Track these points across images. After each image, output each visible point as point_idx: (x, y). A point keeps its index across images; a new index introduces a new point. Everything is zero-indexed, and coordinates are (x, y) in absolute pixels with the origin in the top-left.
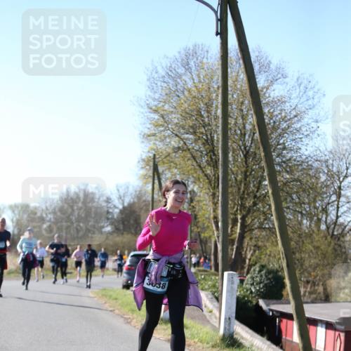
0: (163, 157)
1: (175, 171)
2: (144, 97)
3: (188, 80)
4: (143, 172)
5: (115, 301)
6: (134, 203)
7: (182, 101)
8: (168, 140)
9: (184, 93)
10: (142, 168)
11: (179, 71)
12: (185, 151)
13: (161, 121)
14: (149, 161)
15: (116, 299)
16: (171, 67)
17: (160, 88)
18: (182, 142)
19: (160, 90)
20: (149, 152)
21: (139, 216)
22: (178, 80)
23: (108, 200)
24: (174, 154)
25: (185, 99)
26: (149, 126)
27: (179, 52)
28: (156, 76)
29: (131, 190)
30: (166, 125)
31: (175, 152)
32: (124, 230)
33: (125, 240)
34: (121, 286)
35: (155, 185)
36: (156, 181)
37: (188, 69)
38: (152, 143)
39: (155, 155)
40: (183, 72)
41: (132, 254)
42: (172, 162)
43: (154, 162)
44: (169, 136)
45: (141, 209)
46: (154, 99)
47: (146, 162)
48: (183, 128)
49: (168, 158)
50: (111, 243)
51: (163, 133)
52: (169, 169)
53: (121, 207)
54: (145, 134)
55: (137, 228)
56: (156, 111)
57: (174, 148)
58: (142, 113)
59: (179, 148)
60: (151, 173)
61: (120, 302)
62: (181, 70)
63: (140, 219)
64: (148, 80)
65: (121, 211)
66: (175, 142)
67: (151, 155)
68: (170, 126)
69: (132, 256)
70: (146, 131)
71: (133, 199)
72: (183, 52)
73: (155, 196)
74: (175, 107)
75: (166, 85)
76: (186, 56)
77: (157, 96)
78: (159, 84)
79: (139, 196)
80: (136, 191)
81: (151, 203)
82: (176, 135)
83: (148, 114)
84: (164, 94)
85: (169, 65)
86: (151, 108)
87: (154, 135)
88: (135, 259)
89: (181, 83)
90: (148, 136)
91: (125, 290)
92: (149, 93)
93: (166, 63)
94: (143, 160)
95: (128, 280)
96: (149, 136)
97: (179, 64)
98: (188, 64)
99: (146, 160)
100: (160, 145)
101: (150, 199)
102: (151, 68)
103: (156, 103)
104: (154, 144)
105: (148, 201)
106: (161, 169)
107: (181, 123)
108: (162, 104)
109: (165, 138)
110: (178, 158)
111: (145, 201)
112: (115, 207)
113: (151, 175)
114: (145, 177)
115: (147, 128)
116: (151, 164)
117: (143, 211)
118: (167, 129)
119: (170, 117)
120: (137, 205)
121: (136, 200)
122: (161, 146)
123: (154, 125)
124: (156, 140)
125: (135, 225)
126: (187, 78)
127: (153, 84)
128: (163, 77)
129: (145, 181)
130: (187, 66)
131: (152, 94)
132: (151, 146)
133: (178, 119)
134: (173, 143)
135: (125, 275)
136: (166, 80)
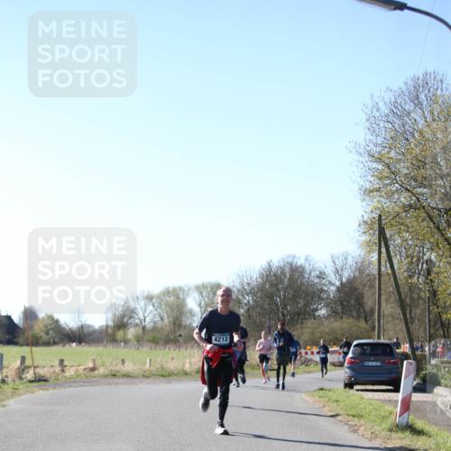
0: (390, 218)
1: (407, 235)
2: (364, 143)
3: (417, 118)
4: (365, 238)
5: (335, 404)
6: (355, 277)
7: (412, 145)
8: (396, 196)
9: (414, 137)
10: (365, 233)
11: (407, 107)
12: (419, 209)
13: (386, 172)
14: (373, 223)
15: (337, 401)
16: (396, 102)
17: (383, 129)
18: (414, 198)
19: (383, 133)
20: (372, 212)
21: (363, 294)
22: (405, 118)
23: (321, 276)
24: (404, 214)
25: (416, 142)
26: (372, 179)
27: (406, 83)
28: (377, 114)
29: (350, 261)
30: (393, 176)
31: (406, 211)
32: (343, 313)
33: (344, 326)
34: (342, 385)
35: (382, 255)
36: (383, 250)
37: (418, 104)
38: (375, 200)
39: (380, 216)
40: (412, 108)
41: (355, 343)
42: (402, 224)
43: (380, 224)
44: (397, 190)
45: (365, 285)
46: (376, 145)
47: (368, 225)
48: (415, 180)
49: (397, 219)
50: (327, 330)
51: (389, 188)
52: (399, 233)
53: (338, 283)
54: (366, 189)
55: (359, 309)
56: (379, 160)
57: (404, 206)
58: (362, 163)
59: (410, 206)
60: (376, 236)
61: (342, 405)
62: (409, 106)
63: (363, 297)
64: (368, 120)
65: (338, 288)
66: (404, 199)
67: (376, 216)
68: (398, 178)
69: (355, 346)
70: (368, 185)
71: (354, 272)
72: (410, 82)
73: (383, 269)
74: (403, 154)
75: (390, 126)
76: (415, 87)
77: (380, 140)
78: (382, 125)
79: (361, 269)
80: (356, 263)
81: (377, 276)
82: (407, 189)
83: (369, 163)
84: (388, 137)
85: (393, 100)
86: (373, 156)
87: (378, 190)
88: (359, 349)
89: (409, 122)
90: (369, 192)
91: (347, 390)
92: (369, 136)
93: (389, 97)
94: (365, 222)
95: (350, 378)
96: (372, 191)
97: (407, 99)
98: (417, 98)
99: (369, 222)
101: (376, 272)
102: (370, 105)
103: (379, 149)
104: (379, 202)
105: (373, 275)
106: (388, 233)
107: (412, 174)
108: (387, 150)
109: (393, 193)
110: (410, 218)
111: (368, 275)
112: (331, 284)
113: (377, 241)
114: (368, 244)
115: (369, 181)
116: (376, 226)
117: (366, 289)
118: (394, 181)
119: (398, 166)
120: (358, 280)
121: (357, 274)
122: (388, 204)
123: (377, 177)
124: (380, 196)
125: (357, 306)
126: (417, 115)
127: (374, 126)
128: (387, 115)
129: (368, 249)
130: (416, 100)
131: (373, 138)
132: (375, 204)
133: (408, 168)
134: (402, 199)
135: (347, 370)
136: (391, 119)
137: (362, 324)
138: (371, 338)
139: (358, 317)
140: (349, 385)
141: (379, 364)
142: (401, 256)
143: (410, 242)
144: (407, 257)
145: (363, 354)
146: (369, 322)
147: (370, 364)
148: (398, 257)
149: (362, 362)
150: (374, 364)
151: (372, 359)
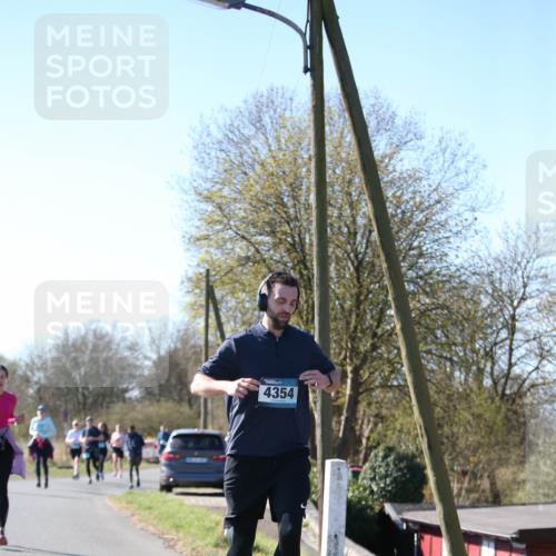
0: (222, 273)
1: (243, 296)
2: (189, 177)
3: (259, 146)
4: (189, 299)
5: (147, 512)
6: (176, 350)
7: (252, 182)
8: (229, 245)
9: (253, 169)
10: (189, 292)
11: (246, 132)
12: (259, 262)
13: (217, 216)
14: (199, 280)
15: (150, 508)
16: (232, 125)
17: (215, 160)
18: (252, 249)
19: (215, 164)
20: (198, 265)
21: (186, 371)
22: (245, 147)
24: (240, 269)
25: (257, 178)
26: (198, 223)
27: (245, 102)
28: (208, 140)
29: (171, 329)
30: (225, 221)
31: (243, 265)
32: (160, 395)
33: (163, 411)
34: (158, 487)
35: (210, 321)
36: (212, 314)
37: (261, 128)
38: (203, 250)
39: (208, 270)
40: (252, 133)
41: (174, 433)
42: (237, 281)
43: (208, 282)
44: (231, 239)
45: (188, 359)
46: (206, 180)
47: (195, 282)
48: (254, 225)
49: (230, 275)
50: (140, 416)
51: (221, 234)
52: (233, 293)
54: (191, 237)
55: (181, 390)
56: (208, 199)
57: (240, 258)
58: (187, 202)
59: (248, 258)
60: (202, 300)
61: (156, 513)
62: (249, 131)
63: (186, 375)
64: (196, 147)
66: (241, 249)
67: (203, 271)
68: (232, 223)
69: (175, 437)
70: (198, 234)
71: (175, 343)
72: (251, 100)
73: (211, 338)
74: (240, 192)
75: (224, 155)
76: (257, 106)
77: (210, 173)
78: (213, 154)
79: (185, 338)
80: (179, 331)
81: (203, 349)
82: (243, 237)
83: (196, 203)
84: (221, 170)
85: (229, 122)
86: (200, 194)
87: (207, 238)
88: (179, 441)
89: (249, 151)
90: (196, 240)
91: (164, 493)
92: (196, 168)
93: (223, 119)
94: (190, 279)
95: (169, 477)
96: (198, 240)
97: (247, 122)
98: (260, 120)
99: (194, 279)
100: (217, 255)
101: (202, 342)
102: (199, 129)
103: (208, 185)
104: (207, 252)
105: (200, 346)
106: (218, 294)
107: (251, 217)
108: (218, 186)
109: (225, 242)
110: (246, 274)
111: (194, 346)
113: (204, 303)
114: (193, 306)
115: (195, 227)
116: (203, 285)
117: (190, 364)
118: (227, 227)
119: (232, 207)
120: (181, 353)
121: (179, 345)
122: (219, 255)
123: (206, 221)
124: (209, 246)
125: (179, 387)
126: (258, 143)
127: (204, 155)
128: (220, 142)
129: (193, 314)
130: (258, 123)
131: (201, 171)
132: (203, 255)
133: (245, 211)
134: (238, 250)
135: (164, 468)
136: (224, 146)
137: (185, 409)
138: (194, 427)
139: (181, 400)
140: (167, 488)
141: (204, 460)
142: (235, 322)
143: (247, 305)
144: (244, 323)
145: (185, 448)
146: (195, 407)
147: (194, 460)
148: (232, 323)
149: (184, 457)
150: (198, 460)
151: (196, 453)
